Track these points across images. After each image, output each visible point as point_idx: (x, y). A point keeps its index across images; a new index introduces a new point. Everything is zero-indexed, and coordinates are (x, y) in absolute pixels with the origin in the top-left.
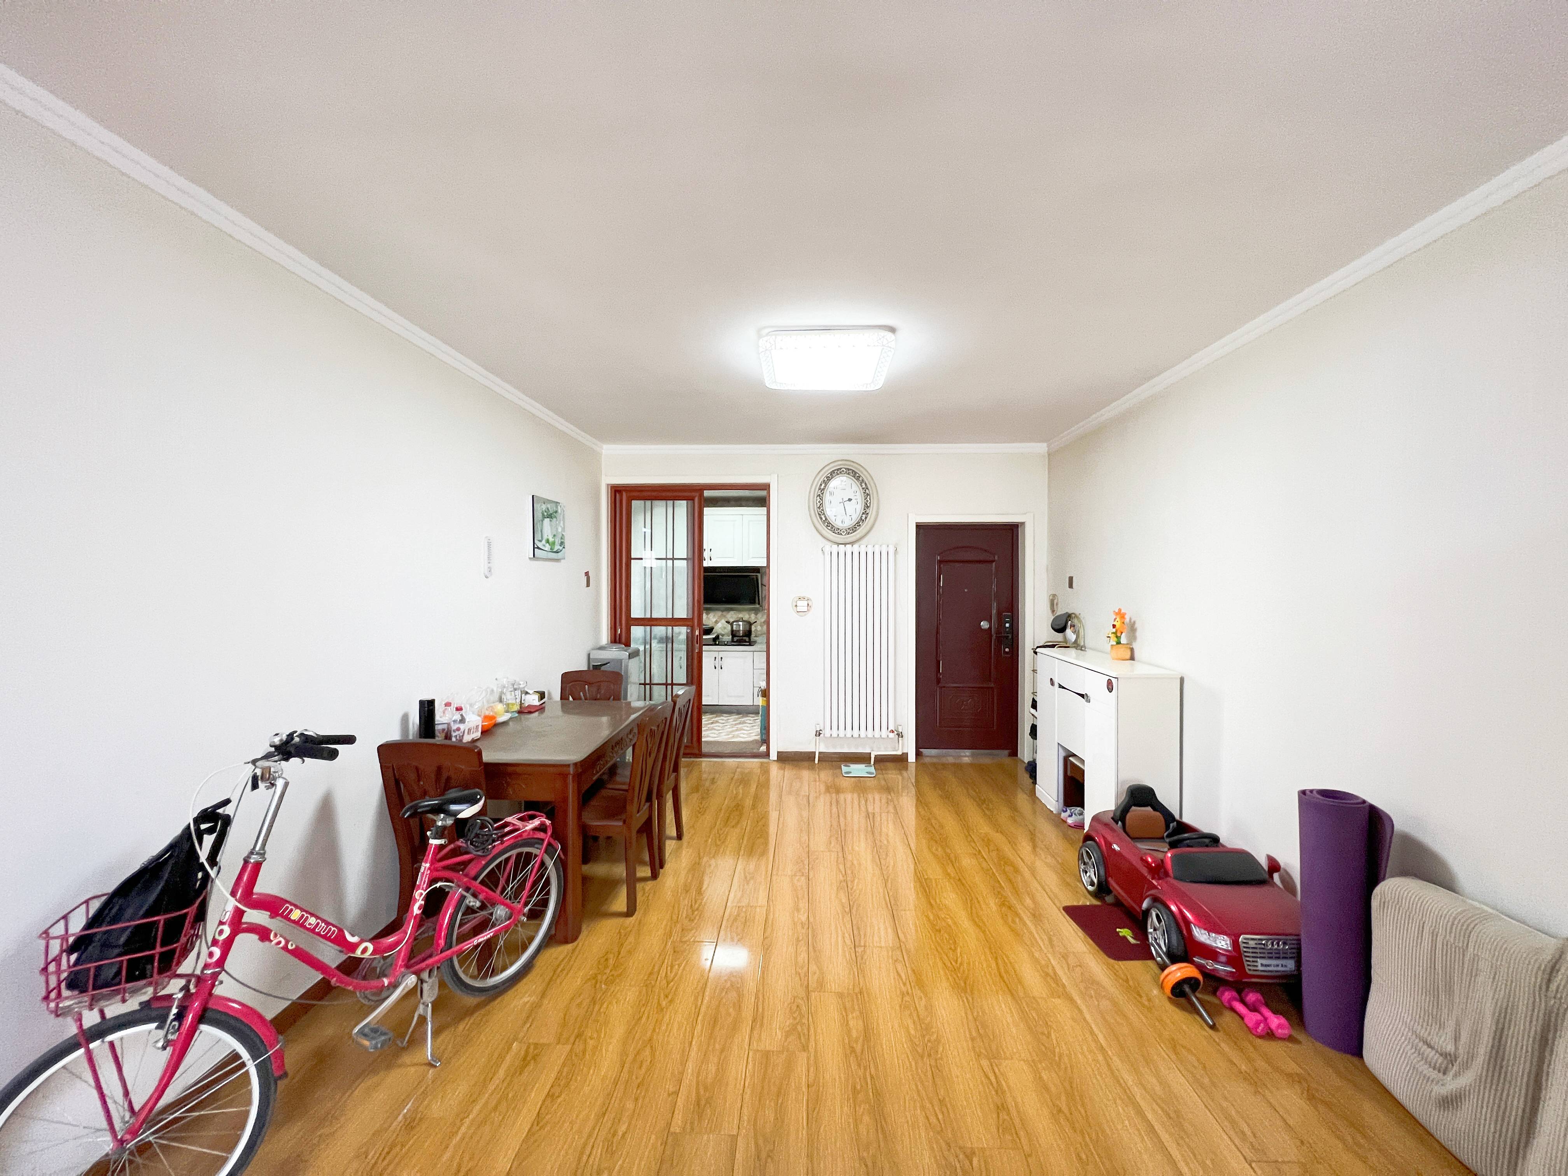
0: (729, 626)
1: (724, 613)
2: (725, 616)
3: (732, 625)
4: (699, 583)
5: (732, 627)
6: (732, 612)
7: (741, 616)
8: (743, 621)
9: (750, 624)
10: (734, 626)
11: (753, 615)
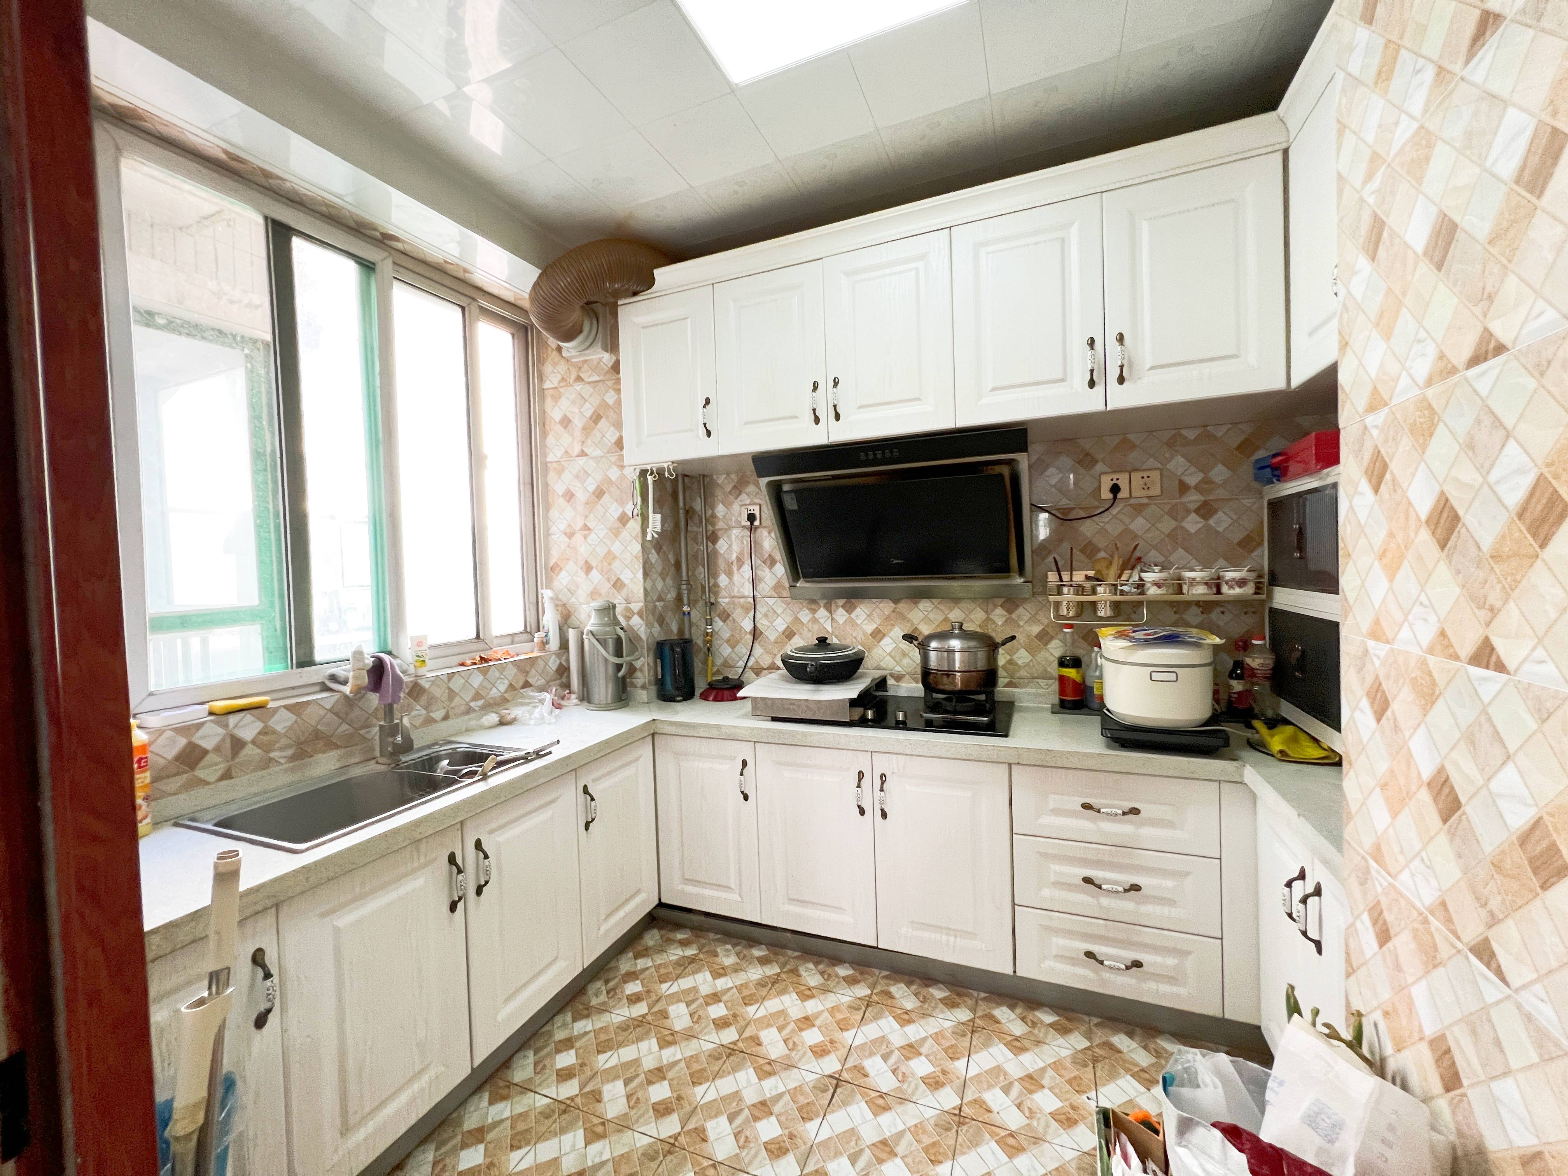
0: (915, 654)
1: (903, 606)
2: (904, 618)
3: (923, 647)
5: (925, 658)
6: (925, 605)
7: (956, 615)
8: (965, 635)
9: (992, 646)
10: (933, 655)
11: (999, 611)
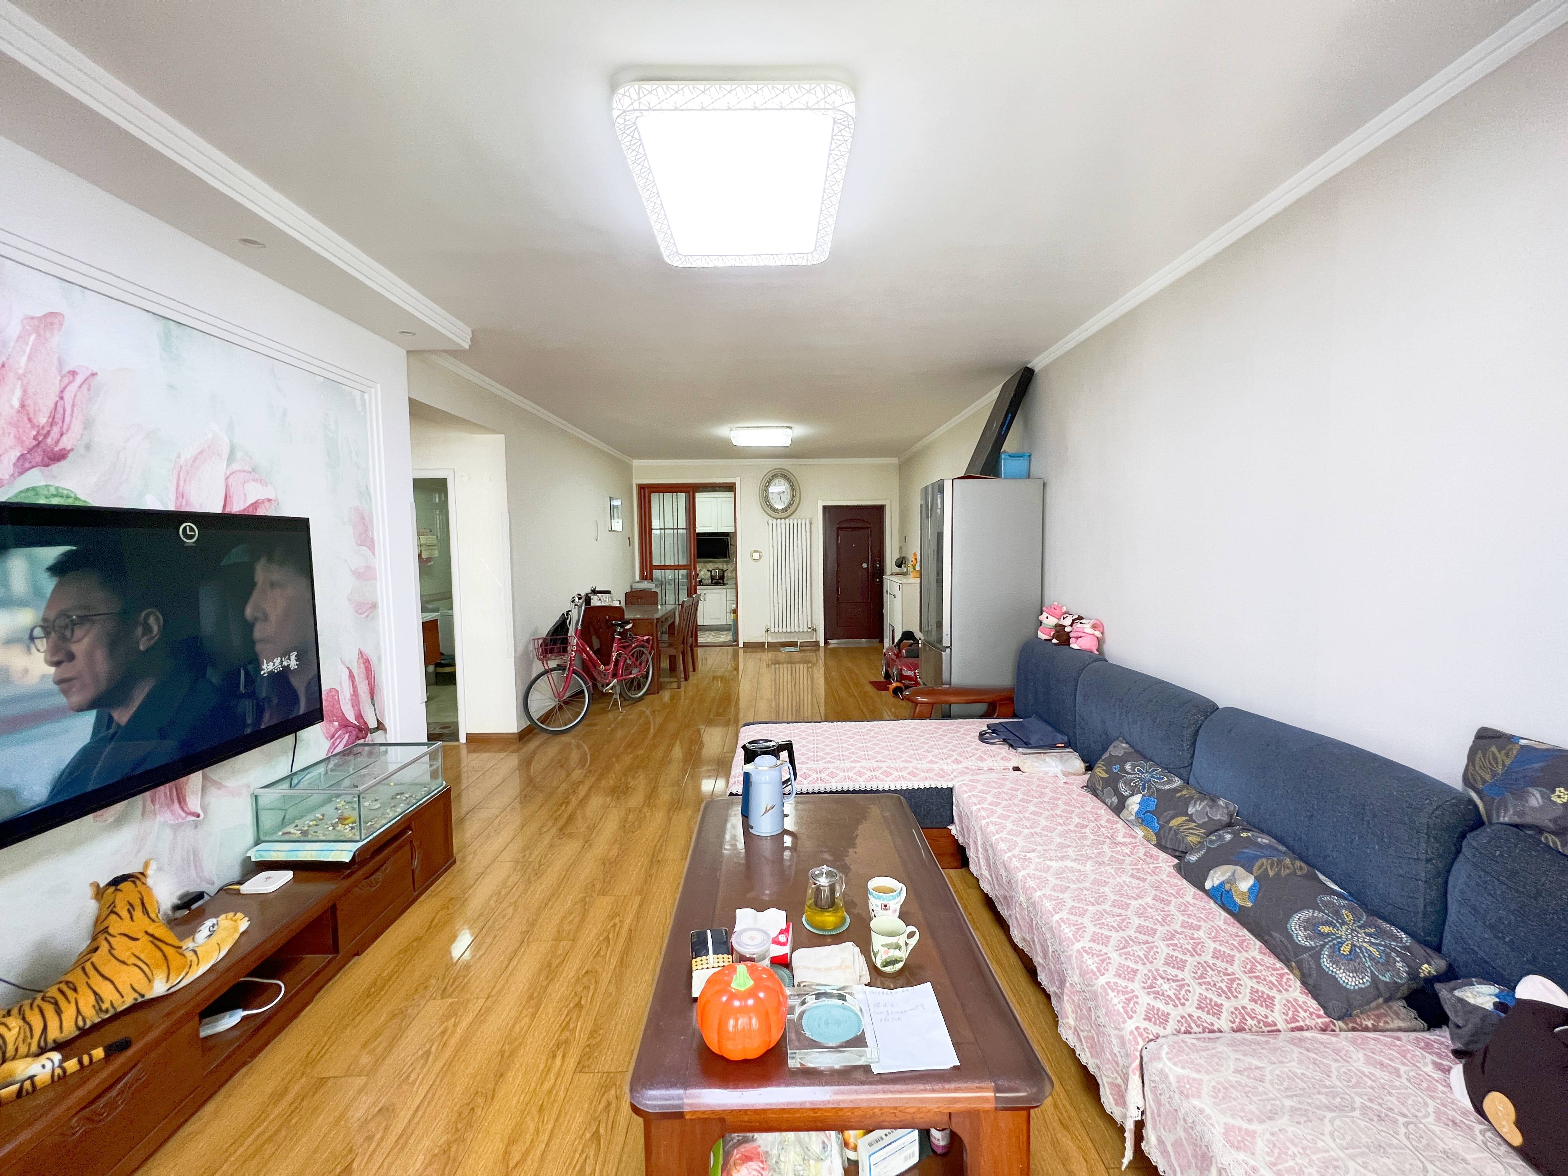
0: (710, 573)
1: (707, 564)
2: (706, 567)
4: (693, 543)
6: (711, 564)
7: (717, 566)
8: (718, 569)
9: (724, 571)
10: (713, 573)
11: (725, 565)
